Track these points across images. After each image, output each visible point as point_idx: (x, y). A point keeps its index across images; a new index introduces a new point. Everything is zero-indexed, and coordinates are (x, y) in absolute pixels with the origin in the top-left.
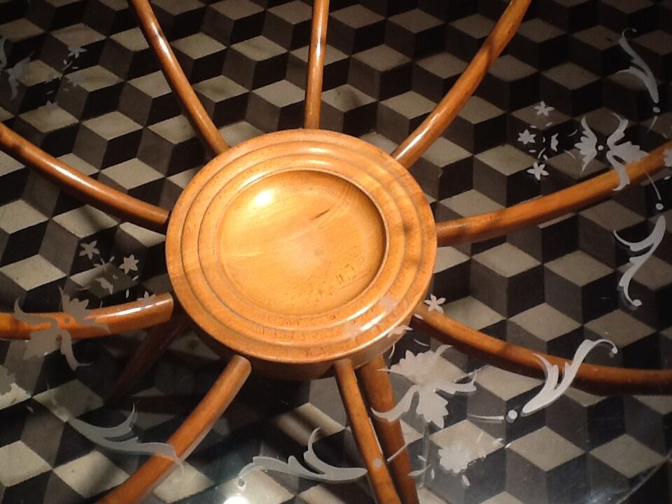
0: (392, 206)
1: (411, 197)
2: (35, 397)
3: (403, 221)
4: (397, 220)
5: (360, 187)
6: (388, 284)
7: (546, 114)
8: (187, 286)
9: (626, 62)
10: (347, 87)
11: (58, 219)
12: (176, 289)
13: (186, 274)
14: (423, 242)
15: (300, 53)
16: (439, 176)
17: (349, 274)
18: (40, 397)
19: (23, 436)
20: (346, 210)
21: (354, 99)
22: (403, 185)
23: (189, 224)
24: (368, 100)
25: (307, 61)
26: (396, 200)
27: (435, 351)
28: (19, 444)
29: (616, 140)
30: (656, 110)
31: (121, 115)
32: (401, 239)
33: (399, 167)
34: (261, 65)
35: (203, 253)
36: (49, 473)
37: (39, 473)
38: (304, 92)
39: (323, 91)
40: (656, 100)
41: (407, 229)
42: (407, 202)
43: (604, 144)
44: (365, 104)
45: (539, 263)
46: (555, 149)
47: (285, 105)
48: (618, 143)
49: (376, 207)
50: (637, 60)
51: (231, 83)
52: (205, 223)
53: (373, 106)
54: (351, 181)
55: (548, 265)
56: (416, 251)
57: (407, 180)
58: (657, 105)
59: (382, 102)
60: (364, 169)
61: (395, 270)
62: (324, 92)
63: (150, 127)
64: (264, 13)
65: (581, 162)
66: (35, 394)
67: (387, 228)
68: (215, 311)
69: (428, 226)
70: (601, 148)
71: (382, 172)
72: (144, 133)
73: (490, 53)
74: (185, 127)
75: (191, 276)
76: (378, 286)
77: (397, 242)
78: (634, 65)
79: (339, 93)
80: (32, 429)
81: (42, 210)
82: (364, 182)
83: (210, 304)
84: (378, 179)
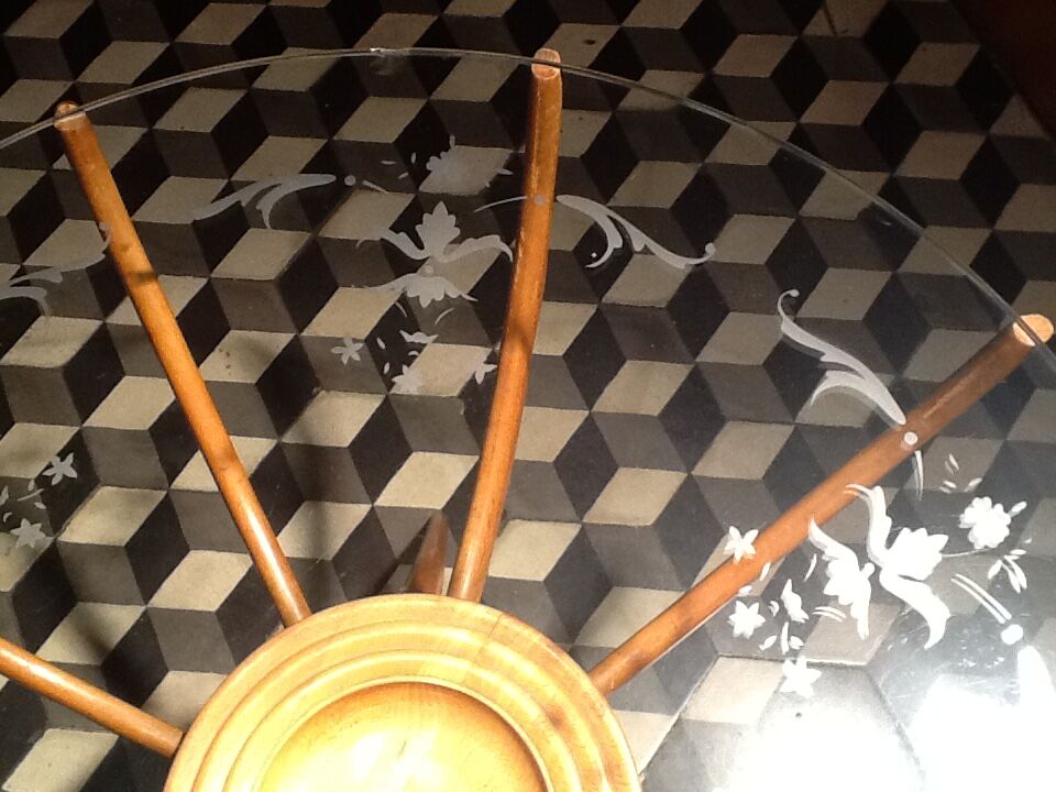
0: (510, 690)
3: (543, 708)
4: (533, 713)
7: (751, 550)
10: (233, 335)
15: (123, 315)
16: (462, 413)
21: (256, 350)
22: (505, 641)
24: (282, 340)
25: (139, 324)
26: (510, 675)
29: (883, 538)
32: (555, 743)
34: (72, 370)
38: (166, 380)
39: (198, 365)
40: (900, 418)
41: (556, 720)
42: (530, 671)
44: (279, 351)
46: (804, 618)
47: (152, 422)
49: (485, 706)
50: (831, 354)
51: (39, 429)
53: (295, 347)
54: (417, 679)
58: (906, 429)
59: (304, 334)
62: (202, 366)
67: (523, 735)
70: (868, 569)
77: (553, 751)
78: (830, 366)
79: (228, 355)
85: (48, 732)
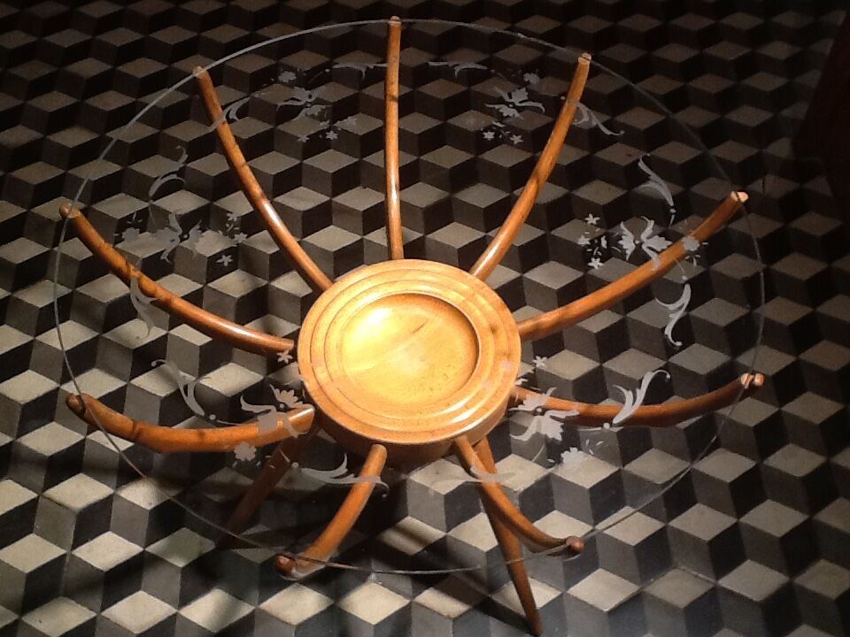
0: (478, 313)
1: (492, 304)
2: (148, 549)
3: (489, 324)
4: (485, 323)
5: (449, 302)
6: (486, 374)
7: (595, 222)
8: (323, 396)
9: (646, 178)
11: (136, 381)
12: (315, 399)
13: (321, 387)
14: (508, 339)
17: (451, 373)
18: (152, 549)
19: (143, 585)
20: (439, 321)
22: (484, 296)
23: (314, 347)
26: (481, 308)
27: (546, 393)
28: (141, 594)
29: (647, 235)
30: (673, 211)
31: (179, 276)
32: (490, 338)
33: (478, 281)
35: (331, 369)
36: (175, 615)
37: (165, 617)
40: (672, 204)
41: (493, 330)
42: (490, 308)
43: (639, 239)
45: (598, 364)
46: (606, 247)
48: (648, 238)
49: (464, 316)
50: (653, 176)
52: (327, 344)
54: (440, 297)
55: (606, 365)
56: (504, 345)
57: (486, 291)
58: (672, 207)
60: (449, 288)
61: (490, 361)
63: (210, 285)
64: (301, 164)
65: (626, 254)
66: (147, 546)
67: (477, 331)
68: (352, 413)
69: (511, 325)
70: (637, 242)
71: (465, 287)
72: (206, 291)
73: (538, 182)
74: (243, 281)
75: (326, 388)
76: (479, 376)
77: (487, 341)
78: (652, 181)
80: (149, 577)
81: (119, 376)
82: (452, 297)
83: (346, 408)
84: (462, 293)
85: (231, 364)
